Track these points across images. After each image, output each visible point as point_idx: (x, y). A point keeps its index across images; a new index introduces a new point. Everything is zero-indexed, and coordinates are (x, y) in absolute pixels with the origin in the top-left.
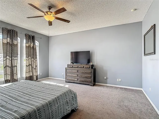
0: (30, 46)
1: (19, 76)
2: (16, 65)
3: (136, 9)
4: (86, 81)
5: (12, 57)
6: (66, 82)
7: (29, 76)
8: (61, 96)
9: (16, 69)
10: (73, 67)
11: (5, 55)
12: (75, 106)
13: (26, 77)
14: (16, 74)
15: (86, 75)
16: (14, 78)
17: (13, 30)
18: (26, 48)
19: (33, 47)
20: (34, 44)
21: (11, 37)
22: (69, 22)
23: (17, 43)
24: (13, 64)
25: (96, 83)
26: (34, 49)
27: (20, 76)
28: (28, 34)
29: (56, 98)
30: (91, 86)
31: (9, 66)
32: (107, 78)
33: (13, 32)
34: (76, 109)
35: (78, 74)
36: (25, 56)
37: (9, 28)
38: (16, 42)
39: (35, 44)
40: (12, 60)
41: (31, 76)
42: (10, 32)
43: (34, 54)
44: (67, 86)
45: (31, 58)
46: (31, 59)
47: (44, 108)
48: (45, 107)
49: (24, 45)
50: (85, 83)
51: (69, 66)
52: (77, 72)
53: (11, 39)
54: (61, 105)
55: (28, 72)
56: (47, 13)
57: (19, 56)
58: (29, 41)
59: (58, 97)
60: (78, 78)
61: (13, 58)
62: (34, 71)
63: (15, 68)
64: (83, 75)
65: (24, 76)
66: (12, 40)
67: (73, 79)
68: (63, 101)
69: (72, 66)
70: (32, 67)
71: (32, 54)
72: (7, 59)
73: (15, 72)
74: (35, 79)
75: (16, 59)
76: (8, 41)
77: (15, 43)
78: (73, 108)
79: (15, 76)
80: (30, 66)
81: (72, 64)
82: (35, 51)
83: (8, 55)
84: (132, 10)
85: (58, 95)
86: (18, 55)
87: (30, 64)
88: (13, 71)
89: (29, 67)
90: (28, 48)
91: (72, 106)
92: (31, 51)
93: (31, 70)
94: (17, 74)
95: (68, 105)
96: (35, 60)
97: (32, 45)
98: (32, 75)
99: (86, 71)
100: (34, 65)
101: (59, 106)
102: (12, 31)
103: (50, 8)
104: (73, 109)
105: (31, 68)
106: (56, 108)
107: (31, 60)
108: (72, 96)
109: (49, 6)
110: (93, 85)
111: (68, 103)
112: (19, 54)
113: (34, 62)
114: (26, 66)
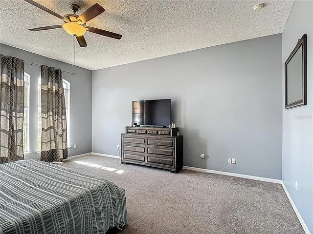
0: (52, 90)
1: (27, 150)
2: (21, 128)
3: (264, 5)
4: (162, 162)
5: (11, 113)
6: (123, 163)
7: (50, 151)
8: (83, 197)
9: (20, 135)
10: (136, 131)
12: (119, 220)
13: (43, 153)
14: (20, 145)
15: (162, 150)
16: (16, 154)
17: (14, 58)
18: (42, 94)
19: (57, 92)
20: (60, 85)
21: (9, 72)
22: (119, 37)
23: (23, 83)
24: (15, 126)
25: (185, 167)
26: (59, 95)
27: (29, 151)
28: (47, 66)
29: (66, 204)
30: (172, 172)
31: (5, 131)
32: (206, 157)
33: (13, 62)
34: (121, 227)
35: (146, 146)
36: (39, 110)
38: (21, 81)
39: (62, 86)
40: (11, 118)
41: (53, 150)
42: (8, 61)
43: (60, 107)
44: (120, 172)
45: (53, 113)
46: (53, 116)
47: (27, 229)
48: (30, 225)
49: (39, 88)
50: (159, 166)
51: (129, 131)
52: (145, 143)
53: (9, 76)
54: (78, 219)
55: (46, 142)
56: (69, 18)
57: (27, 109)
58: (50, 80)
59: (71, 202)
60: (146, 154)
61: (14, 113)
62: (59, 139)
63: (20, 133)
64: (156, 149)
65: (39, 150)
66: (12, 79)
67: (137, 157)
68: (85, 210)
69: (134, 131)
70: (56, 133)
71: (54, 107)
73: (18, 143)
74: (61, 156)
75: (21, 116)
76: (5, 80)
77: (19, 85)
78: (112, 223)
79: (18, 151)
80: (52, 131)
81: (134, 126)
82: (62, 100)
83: (4, 107)
84: (256, 7)
85: (74, 196)
86: (25, 109)
87: (52, 125)
88: (13, 140)
89: (48, 133)
90: (47, 93)
91: (112, 219)
92: (54, 101)
93: (53, 138)
94: (22, 147)
95: (101, 219)
96: (62, 118)
97: (55, 88)
98: (55, 148)
99: (161, 141)
100: (58, 129)
101: (74, 222)
102: (13, 60)
103: (76, 8)
104: (114, 226)
105: (52, 134)
106: (64, 227)
107: (53, 119)
108: (113, 198)
109: (73, 4)
110: (175, 170)
111: (99, 214)
112: (28, 105)
113: (58, 121)
114: (43, 129)
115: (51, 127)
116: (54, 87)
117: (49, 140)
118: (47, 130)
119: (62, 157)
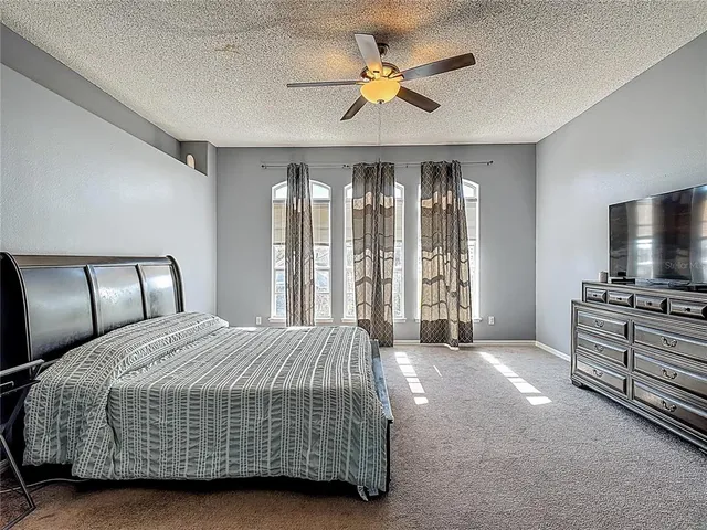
0: (440, 206)
2: (390, 277)
4: (678, 415)
6: (574, 383)
7: (435, 318)
9: (389, 289)
10: (606, 296)
11: (360, 245)
12: (360, 476)
13: (424, 323)
14: (388, 305)
15: (679, 371)
16: (383, 319)
17: (379, 163)
18: (423, 215)
19: (451, 208)
23: (393, 202)
24: (382, 272)
27: (403, 316)
28: (431, 163)
33: (378, 170)
35: (630, 347)
37: (371, 160)
38: (390, 200)
41: (442, 321)
45: (443, 251)
46: (443, 257)
49: (417, 206)
51: (588, 293)
52: (626, 334)
53: (373, 194)
55: (430, 303)
58: (437, 188)
60: (630, 372)
61: (382, 253)
62: (451, 301)
63: (388, 285)
65: (416, 316)
66: (378, 197)
67: (606, 376)
69: (601, 296)
70: (446, 289)
71: (444, 237)
72: (365, 256)
73: (387, 300)
74: (454, 335)
75: (390, 256)
76: (368, 202)
77: (387, 207)
79: (385, 313)
80: (442, 283)
83: (368, 244)
87: (442, 274)
89: (435, 287)
90: (431, 213)
93: (443, 299)
96: (460, 259)
97: (447, 201)
98: (446, 318)
100: (451, 281)
102: (378, 167)
105: (442, 290)
107: (443, 260)
113: (452, 266)
114: (424, 281)
115: (439, 277)
116: (444, 199)
117: (435, 300)
118: (431, 282)
119: (456, 338)
